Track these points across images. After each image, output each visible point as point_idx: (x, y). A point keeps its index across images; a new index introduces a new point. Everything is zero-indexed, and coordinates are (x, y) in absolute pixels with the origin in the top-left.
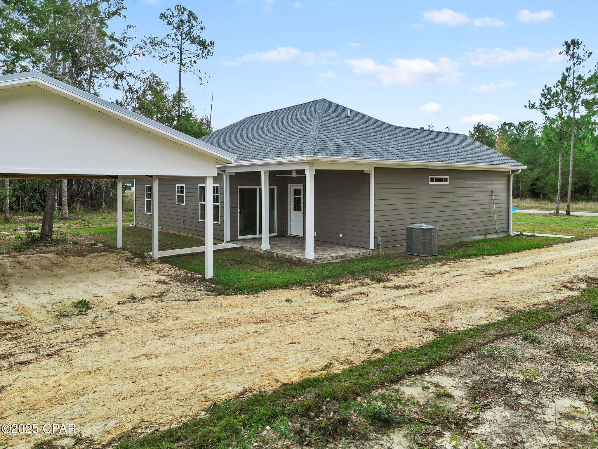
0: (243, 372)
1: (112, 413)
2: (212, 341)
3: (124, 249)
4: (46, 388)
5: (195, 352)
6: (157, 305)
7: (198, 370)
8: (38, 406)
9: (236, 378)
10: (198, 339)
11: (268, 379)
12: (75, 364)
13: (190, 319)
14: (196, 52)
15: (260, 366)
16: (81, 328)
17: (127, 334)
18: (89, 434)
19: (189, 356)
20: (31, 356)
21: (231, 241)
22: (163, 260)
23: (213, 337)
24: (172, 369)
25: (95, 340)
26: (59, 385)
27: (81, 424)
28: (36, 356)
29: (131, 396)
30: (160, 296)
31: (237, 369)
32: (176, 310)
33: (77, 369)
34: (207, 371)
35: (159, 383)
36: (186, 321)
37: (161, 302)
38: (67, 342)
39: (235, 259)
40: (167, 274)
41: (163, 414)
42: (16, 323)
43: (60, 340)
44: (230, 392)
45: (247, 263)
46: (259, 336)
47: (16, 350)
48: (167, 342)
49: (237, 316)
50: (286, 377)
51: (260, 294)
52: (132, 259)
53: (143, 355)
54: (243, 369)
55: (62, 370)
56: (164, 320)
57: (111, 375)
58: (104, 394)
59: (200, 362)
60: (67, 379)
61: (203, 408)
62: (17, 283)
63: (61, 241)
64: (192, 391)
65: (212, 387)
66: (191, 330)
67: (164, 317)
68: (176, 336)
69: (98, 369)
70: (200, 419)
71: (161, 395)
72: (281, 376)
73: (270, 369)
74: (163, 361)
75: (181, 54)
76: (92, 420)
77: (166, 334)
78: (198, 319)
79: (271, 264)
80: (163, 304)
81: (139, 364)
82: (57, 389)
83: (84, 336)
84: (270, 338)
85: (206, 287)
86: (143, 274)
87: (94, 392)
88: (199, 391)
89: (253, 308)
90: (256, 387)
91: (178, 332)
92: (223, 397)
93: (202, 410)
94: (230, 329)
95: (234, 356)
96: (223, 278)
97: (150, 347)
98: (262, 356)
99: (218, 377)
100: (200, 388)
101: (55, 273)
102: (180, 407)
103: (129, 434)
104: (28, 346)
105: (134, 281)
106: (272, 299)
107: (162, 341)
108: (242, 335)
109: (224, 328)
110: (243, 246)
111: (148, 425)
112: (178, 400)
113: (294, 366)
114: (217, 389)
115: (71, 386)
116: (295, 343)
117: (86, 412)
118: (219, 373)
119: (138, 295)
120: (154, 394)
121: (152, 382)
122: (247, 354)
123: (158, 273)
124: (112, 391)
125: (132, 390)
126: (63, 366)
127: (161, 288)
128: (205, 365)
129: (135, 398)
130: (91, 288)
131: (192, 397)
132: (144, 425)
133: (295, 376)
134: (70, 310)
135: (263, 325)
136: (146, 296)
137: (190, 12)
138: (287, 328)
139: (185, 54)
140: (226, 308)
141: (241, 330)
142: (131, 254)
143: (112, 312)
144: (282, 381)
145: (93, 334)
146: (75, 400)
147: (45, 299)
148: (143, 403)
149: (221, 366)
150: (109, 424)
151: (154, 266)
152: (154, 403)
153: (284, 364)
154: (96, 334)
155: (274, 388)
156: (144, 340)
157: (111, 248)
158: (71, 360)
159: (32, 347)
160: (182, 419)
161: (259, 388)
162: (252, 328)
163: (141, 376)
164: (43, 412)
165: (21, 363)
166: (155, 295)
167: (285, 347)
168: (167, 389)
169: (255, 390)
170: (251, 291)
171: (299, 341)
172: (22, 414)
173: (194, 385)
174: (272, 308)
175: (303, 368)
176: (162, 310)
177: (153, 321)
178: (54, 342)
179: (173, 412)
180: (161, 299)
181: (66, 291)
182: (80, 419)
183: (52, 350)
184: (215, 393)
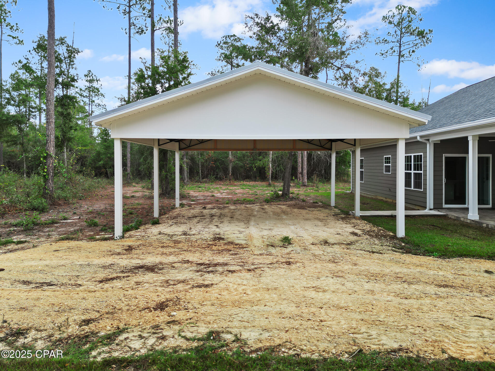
0: (405, 329)
1: (270, 326)
2: (382, 291)
3: (335, 207)
4: (236, 293)
5: (361, 296)
6: (343, 251)
7: (358, 313)
8: (225, 304)
9: (395, 334)
10: (367, 286)
11: (432, 346)
12: (262, 281)
13: (367, 268)
14: (415, 42)
15: (428, 329)
16: (277, 256)
17: (309, 268)
18: (246, 337)
19: (353, 299)
20: (238, 268)
21: (434, 209)
22: (363, 218)
23: (385, 288)
24: (334, 306)
25: (283, 266)
26: (245, 293)
27: (245, 327)
28: (241, 268)
29: (290, 318)
30: (348, 244)
31: (399, 325)
32: (358, 258)
33: (261, 284)
34: (366, 317)
35: (317, 313)
36: (363, 268)
37: (348, 249)
38: (264, 264)
39: (435, 225)
40: (362, 228)
41: (309, 342)
42: (241, 245)
43: (260, 261)
44: (383, 345)
45: (449, 230)
46: (438, 299)
47: (232, 262)
48: (339, 282)
49: (417, 275)
50: (458, 351)
51: (453, 260)
52: (339, 215)
53: (313, 287)
54: (407, 327)
55: (252, 283)
56: (343, 263)
57: (282, 295)
58: (271, 309)
59: (362, 307)
60: (252, 290)
61: (347, 350)
62: (255, 221)
63: (295, 199)
64: (344, 331)
65: (365, 334)
66: (364, 277)
67: (344, 261)
68: (349, 279)
69: (275, 289)
70: (341, 360)
71: (314, 325)
72: (451, 348)
73: (440, 336)
74: (328, 297)
75: (400, 47)
76: (254, 326)
77: (341, 275)
78: (375, 269)
79: (477, 234)
80: (348, 251)
81: (306, 294)
82: (241, 295)
83: (277, 262)
84: (451, 304)
85: (395, 244)
86: (341, 226)
87: (265, 306)
88: (350, 332)
89: (440, 271)
90: (415, 350)
91: (352, 275)
92: (374, 347)
93: (346, 352)
94: (406, 285)
95: (401, 311)
96: (416, 238)
97: (322, 282)
98: (435, 320)
99: (376, 326)
100: (353, 331)
101: (280, 217)
102: (327, 341)
103: (273, 349)
104: (240, 261)
105: (332, 230)
106: (467, 267)
107: (335, 280)
108: (417, 293)
109: (398, 283)
110: (447, 215)
111: (291, 347)
112: (328, 334)
113: (474, 342)
114: (371, 337)
115: (253, 296)
116: (484, 317)
117: (252, 319)
118: (377, 323)
119: (331, 241)
120: (310, 322)
121: (311, 311)
122: (416, 313)
123: (354, 226)
124: (278, 308)
125: (293, 313)
126: (253, 280)
127: (353, 238)
128: (367, 311)
129: (292, 320)
130: (298, 230)
131: (341, 337)
132: (289, 345)
133: (472, 354)
134: (277, 243)
135: (447, 289)
136: (337, 242)
137: (410, 8)
138: (477, 299)
139: (404, 46)
140: (409, 265)
141: (417, 288)
142: (339, 211)
143: (305, 249)
144: (451, 354)
145: (284, 262)
146: (250, 307)
147: (265, 233)
148: (297, 327)
149: (383, 316)
150: (264, 335)
151: (354, 221)
152: (305, 329)
153: (460, 336)
154: (286, 262)
155: (437, 357)
156: (320, 276)
157: (326, 206)
158: (261, 277)
159: (242, 262)
160: (324, 353)
161: (418, 352)
162: (431, 289)
163: (305, 303)
164: (226, 309)
165: (230, 271)
166: (345, 243)
167: (468, 318)
168: (321, 321)
169: (411, 352)
170: (443, 255)
171: (490, 316)
172: (213, 306)
173: (348, 325)
174: (463, 275)
175: (488, 349)
176: (345, 255)
177: (334, 262)
178: (256, 261)
179: (319, 344)
180: (348, 246)
181: (281, 229)
182: (246, 323)
183: (253, 267)
184: (366, 341)
